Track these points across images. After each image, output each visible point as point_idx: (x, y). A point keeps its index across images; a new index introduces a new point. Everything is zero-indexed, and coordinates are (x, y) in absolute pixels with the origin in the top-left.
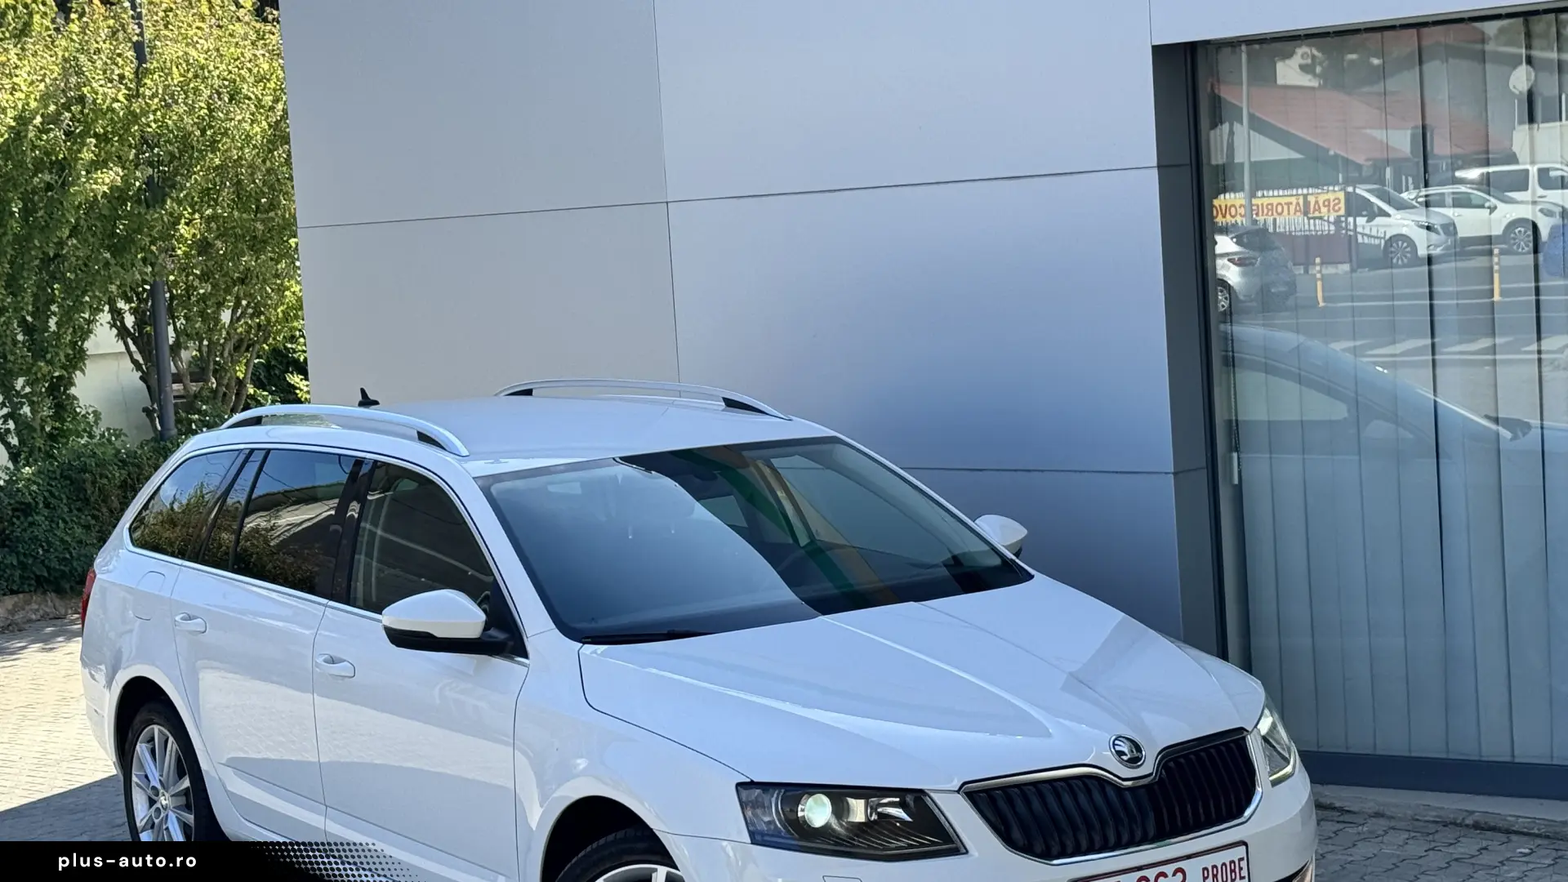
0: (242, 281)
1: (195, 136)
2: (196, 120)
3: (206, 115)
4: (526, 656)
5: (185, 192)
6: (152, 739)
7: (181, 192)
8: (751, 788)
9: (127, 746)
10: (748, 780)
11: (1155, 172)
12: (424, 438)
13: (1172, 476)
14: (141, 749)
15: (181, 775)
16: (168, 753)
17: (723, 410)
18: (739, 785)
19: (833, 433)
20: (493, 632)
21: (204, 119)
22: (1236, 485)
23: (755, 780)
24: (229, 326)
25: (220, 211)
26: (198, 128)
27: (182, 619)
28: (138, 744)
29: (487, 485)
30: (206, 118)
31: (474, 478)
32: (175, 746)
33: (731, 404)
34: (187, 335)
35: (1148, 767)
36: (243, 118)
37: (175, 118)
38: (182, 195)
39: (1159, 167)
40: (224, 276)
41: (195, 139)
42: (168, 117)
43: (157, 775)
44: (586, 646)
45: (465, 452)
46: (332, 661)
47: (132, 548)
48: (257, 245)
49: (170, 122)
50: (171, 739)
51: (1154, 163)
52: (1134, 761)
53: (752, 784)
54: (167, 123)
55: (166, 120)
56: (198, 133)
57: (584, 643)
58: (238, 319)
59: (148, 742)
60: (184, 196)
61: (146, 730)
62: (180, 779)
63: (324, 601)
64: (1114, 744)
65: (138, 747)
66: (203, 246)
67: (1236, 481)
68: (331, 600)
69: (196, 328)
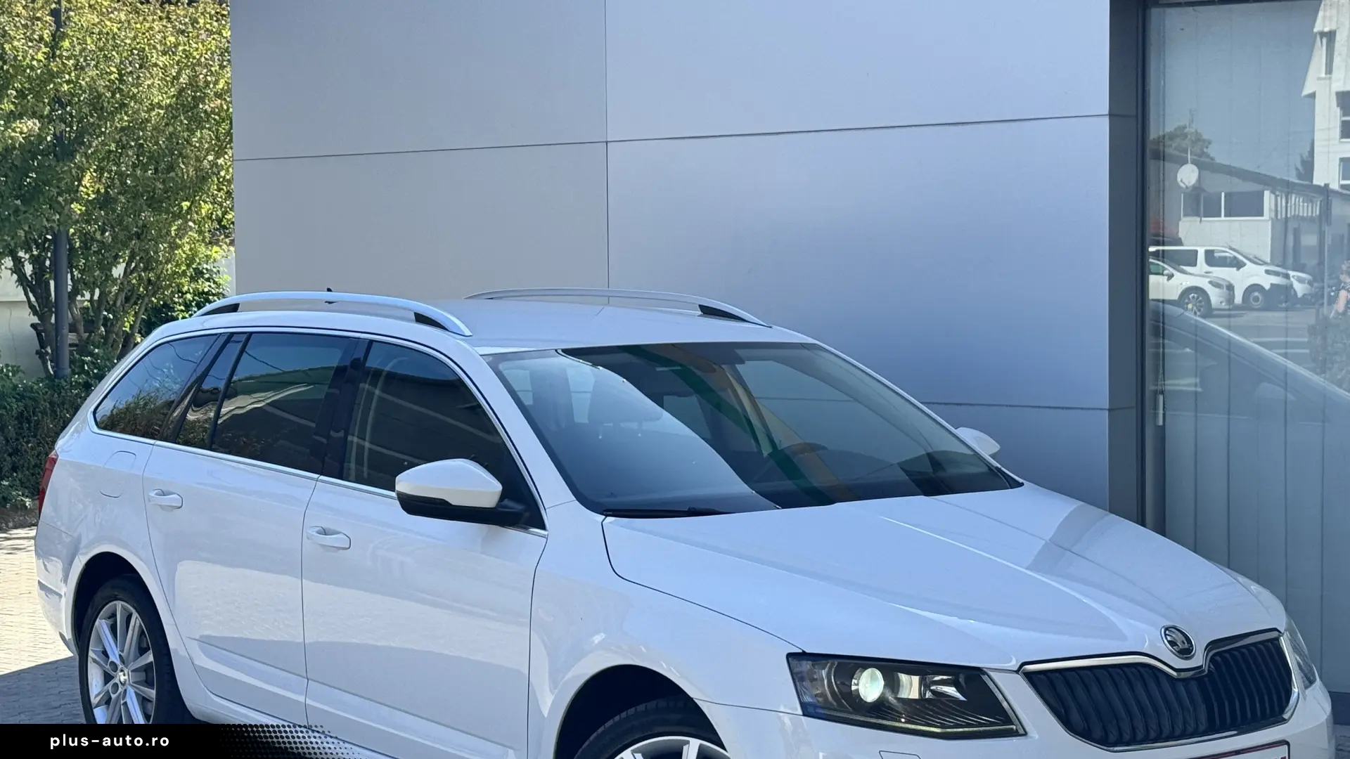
0: (138, 236)
1: (106, 97)
2: (107, 83)
3: (116, 79)
4: (543, 527)
5: (92, 149)
6: (113, 615)
7: (90, 149)
8: (803, 660)
9: (85, 622)
10: (801, 651)
11: (1106, 121)
12: (421, 319)
13: (1107, 412)
14: (102, 625)
15: (142, 651)
16: (131, 628)
17: (700, 316)
18: (790, 656)
19: (811, 340)
20: (506, 502)
21: (114, 83)
22: (1161, 426)
23: (807, 651)
24: (123, 277)
25: (124, 169)
26: (109, 90)
27: (156, 494)
28: (98, 620)
29: (495, 362)
30: (117, 82)
31: (481, 355)
32: (139, 621)
33: (708, 311)
34: (85, 284)
35: (1198, 659)
36: (153, 83)
37: (88, 79)
38: (90, 152)
39: (1111, 115)
40: (122, 230)
41: (106, 100)
42: (81, 78)
43: (117, 652)
44: (608, 518)
45: (467, 332)
46: (325, 532)
47: (96, 429)
48: (155, 203)
49: (83, 83)
50: (135, 615)
51: (1106, 111)
52: (1186, 652)
53: (803, 656)
54: (80, 83)
55: (79, 81)
56: (109, 95)
57: (607, 516)
58: (132, 272)
59: (109, 618)
60: (92, 153)
61: (108, 606)
62: (141, 656)
63: (316, 476)
64: (1166, 635)
65: (97, 623)
66: (104, 201)
67: (1161, 423)
68: (321, 475)
69: (94, 276)
